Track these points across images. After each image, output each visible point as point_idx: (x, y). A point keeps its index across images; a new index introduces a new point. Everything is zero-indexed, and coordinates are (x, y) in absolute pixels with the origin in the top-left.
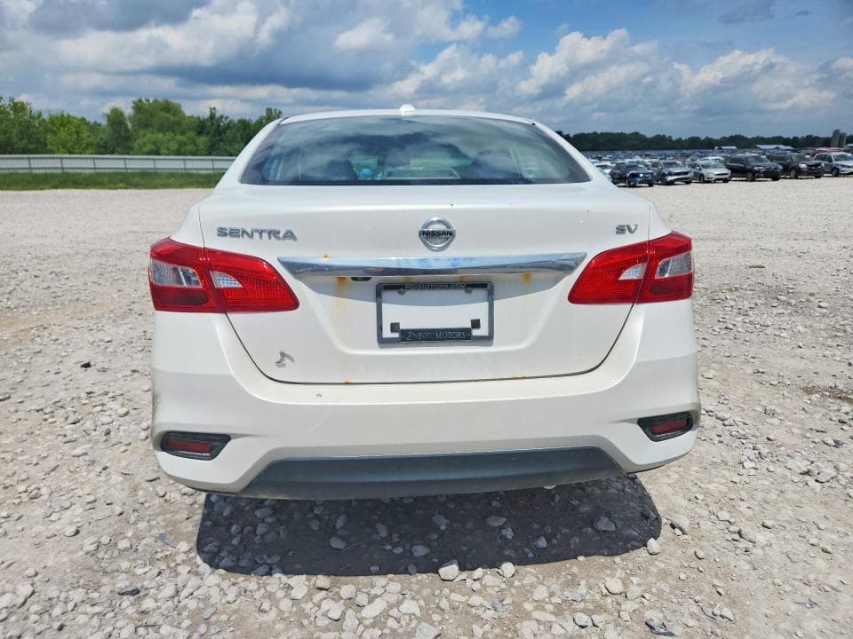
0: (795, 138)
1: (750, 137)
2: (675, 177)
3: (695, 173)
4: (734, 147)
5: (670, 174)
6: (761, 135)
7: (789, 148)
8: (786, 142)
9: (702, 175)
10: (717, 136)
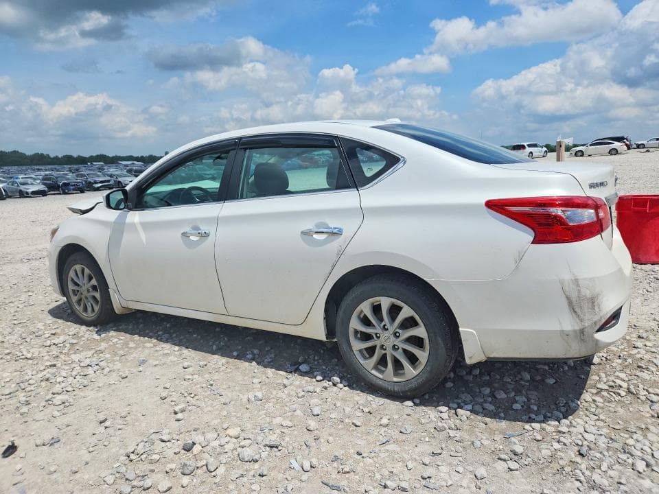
0: (142, 157)
1: (111, 156)
2: (101, 185)
3: (114, 181)
4: (102, 163)
5: (96, 182)
6: (118, 155)
7: (140, 163)
8: (137, 159)
9: (120, 182)
10: (87, 155)
